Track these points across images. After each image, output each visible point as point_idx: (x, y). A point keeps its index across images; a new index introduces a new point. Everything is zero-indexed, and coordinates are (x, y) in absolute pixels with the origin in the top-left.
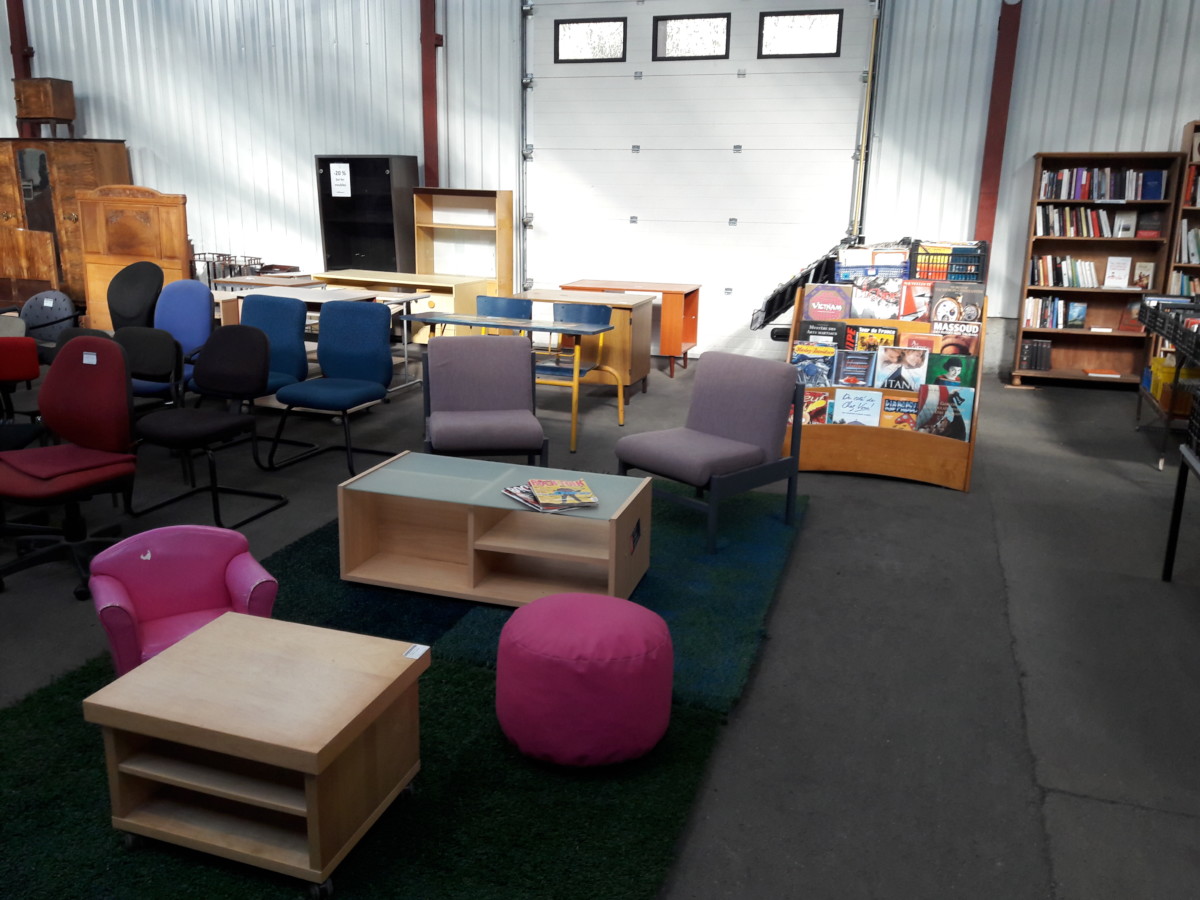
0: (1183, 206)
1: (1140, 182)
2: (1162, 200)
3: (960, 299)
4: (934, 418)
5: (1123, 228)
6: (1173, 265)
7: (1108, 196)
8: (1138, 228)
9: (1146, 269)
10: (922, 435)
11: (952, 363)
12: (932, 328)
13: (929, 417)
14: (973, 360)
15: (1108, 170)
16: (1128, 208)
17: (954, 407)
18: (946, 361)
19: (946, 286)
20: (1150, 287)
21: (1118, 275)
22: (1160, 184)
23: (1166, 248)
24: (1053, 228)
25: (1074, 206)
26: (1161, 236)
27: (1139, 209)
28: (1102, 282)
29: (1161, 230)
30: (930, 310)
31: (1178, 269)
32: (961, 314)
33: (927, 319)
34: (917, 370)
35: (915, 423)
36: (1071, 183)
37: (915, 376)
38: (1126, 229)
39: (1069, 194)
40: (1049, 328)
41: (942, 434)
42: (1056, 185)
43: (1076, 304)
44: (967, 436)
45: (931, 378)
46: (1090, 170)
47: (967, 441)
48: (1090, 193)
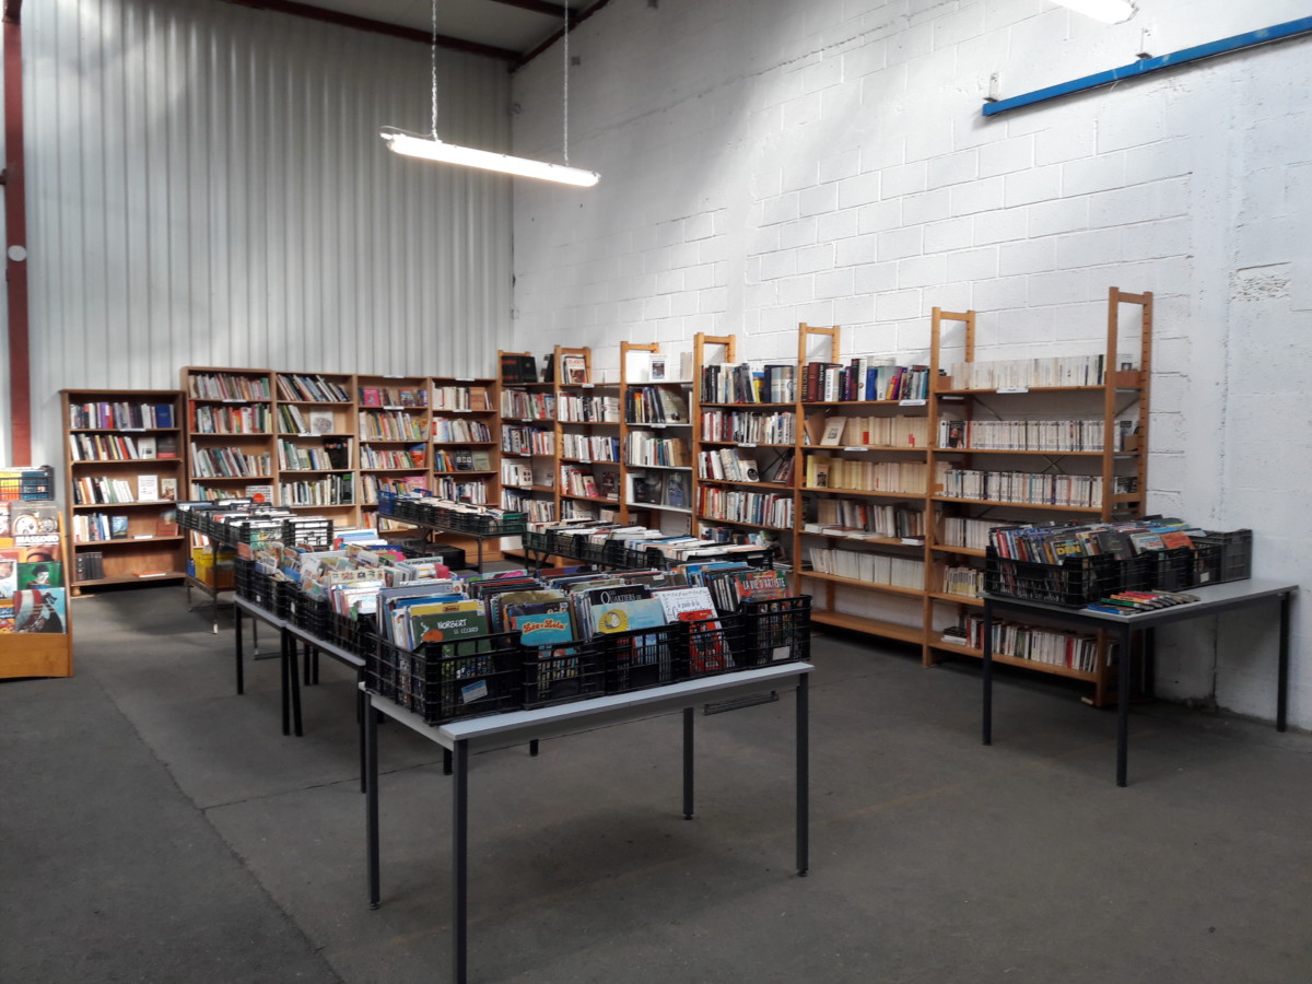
0: (191, 432)
1: (154, 414)
2: (173, 428)
3: (37, 515)
4: (31, 619)
5: (145, 451)
6: (191, 479)
7: (129, 425)
8: (158, 451)
9: (170, 484)
10: (23, 635)
11: (39, 569)
12: (14, 542)
13: (27, 618)
14: (58, 564)
15: (126, 404)
16: (148, 435)
17: (48, 606)
18: (34, 568)
19: (21, 505)
20: (176, 498)
21: (149, 489)
22: (169, 416)
23: (183, 465)
24: (87, 453)
25: (103, 434)
26: (177, 456)
27: (159, 436)
28: (136, 498)
29: (176, 451)
30: (10, 526)
31: (195, 482)
32: (39, 527)
33: (9, 534)
34: (7, 580)
35: (14, 626)
36: (96, 415)
37: (7, 585)
38: (149, 452)
39: (97, 424)
40: (97, 541)
41: (42, 631)
42: (84, 416)
43: (118, 518)
44: (64, 629)
45: (22, 585)
46: (111, 404)
47: (64, 633)
48: (114, 423)
